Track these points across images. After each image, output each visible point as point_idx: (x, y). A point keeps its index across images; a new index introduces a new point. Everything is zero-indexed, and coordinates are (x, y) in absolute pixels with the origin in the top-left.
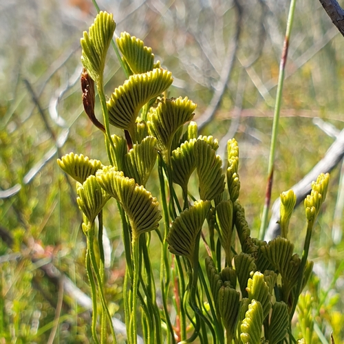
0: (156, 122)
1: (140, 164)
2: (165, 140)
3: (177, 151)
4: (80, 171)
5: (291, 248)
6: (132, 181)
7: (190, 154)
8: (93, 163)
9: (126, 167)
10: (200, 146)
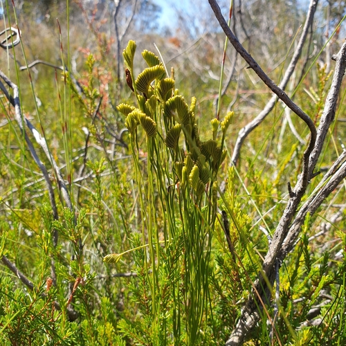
0: (159, 89)
1: (150, 108)
2: (163, 98)
3: (167, 102)
4: (126, 111)
5: (216, 144)
6: (145, 114)
7: (173, 103)
8: (132, 108)
9: (145, 110)
10: (178, 100)
